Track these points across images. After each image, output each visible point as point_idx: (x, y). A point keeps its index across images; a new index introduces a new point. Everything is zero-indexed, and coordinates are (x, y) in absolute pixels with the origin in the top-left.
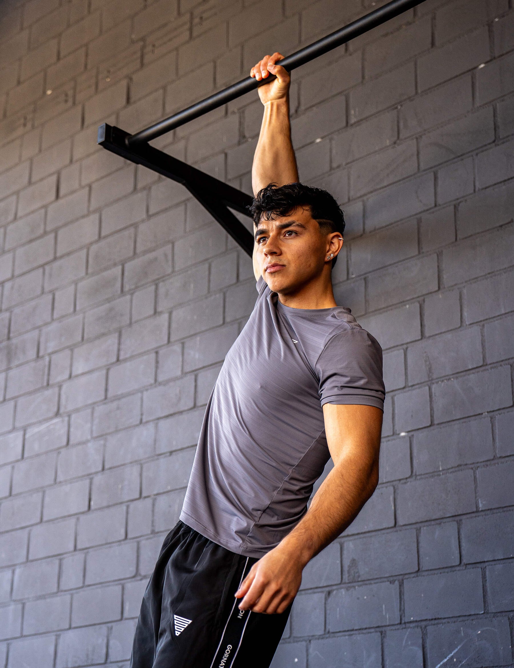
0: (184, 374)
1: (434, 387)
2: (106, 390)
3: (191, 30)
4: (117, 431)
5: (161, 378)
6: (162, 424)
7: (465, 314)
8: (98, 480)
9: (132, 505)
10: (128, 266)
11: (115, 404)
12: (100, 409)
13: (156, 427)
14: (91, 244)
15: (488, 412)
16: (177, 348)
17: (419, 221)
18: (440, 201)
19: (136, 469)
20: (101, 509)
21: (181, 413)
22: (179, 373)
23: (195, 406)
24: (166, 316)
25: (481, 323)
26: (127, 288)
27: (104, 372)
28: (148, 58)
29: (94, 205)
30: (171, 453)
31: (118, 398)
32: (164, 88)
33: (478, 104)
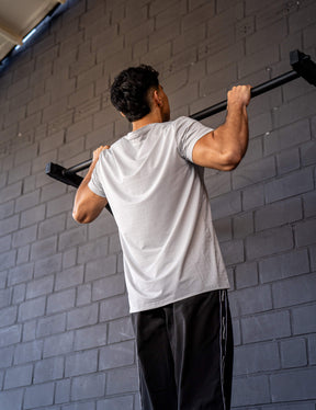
0: (92, 302)
1: (242, 321)
2: (46, 309)
3: (101, 105)
4: (51, 335)
5: (78, 304)
6: (78, 332)
7: (261, 276)
8: (38, 364)
9: (58, 383)
10: (61, 236)
11: (50, 319)
12: (42, 321)
13: (75, 334)
14: (40, 222)
15: (276, 339)
16: (89, 286)
17: (232, 219)
18: (245, 209)
19: (62, 360)
20: (39, 384)
21: (90, 326)
22: (89, 302)
23: (98, 323)
24: (82, 267)
25: (271, 283)
26: (60, 249)
27: (44, 298)
28: (76, 119)
29: (42, 200)
30: (83, 351)
31: (53, 314)
32: (85, 136)
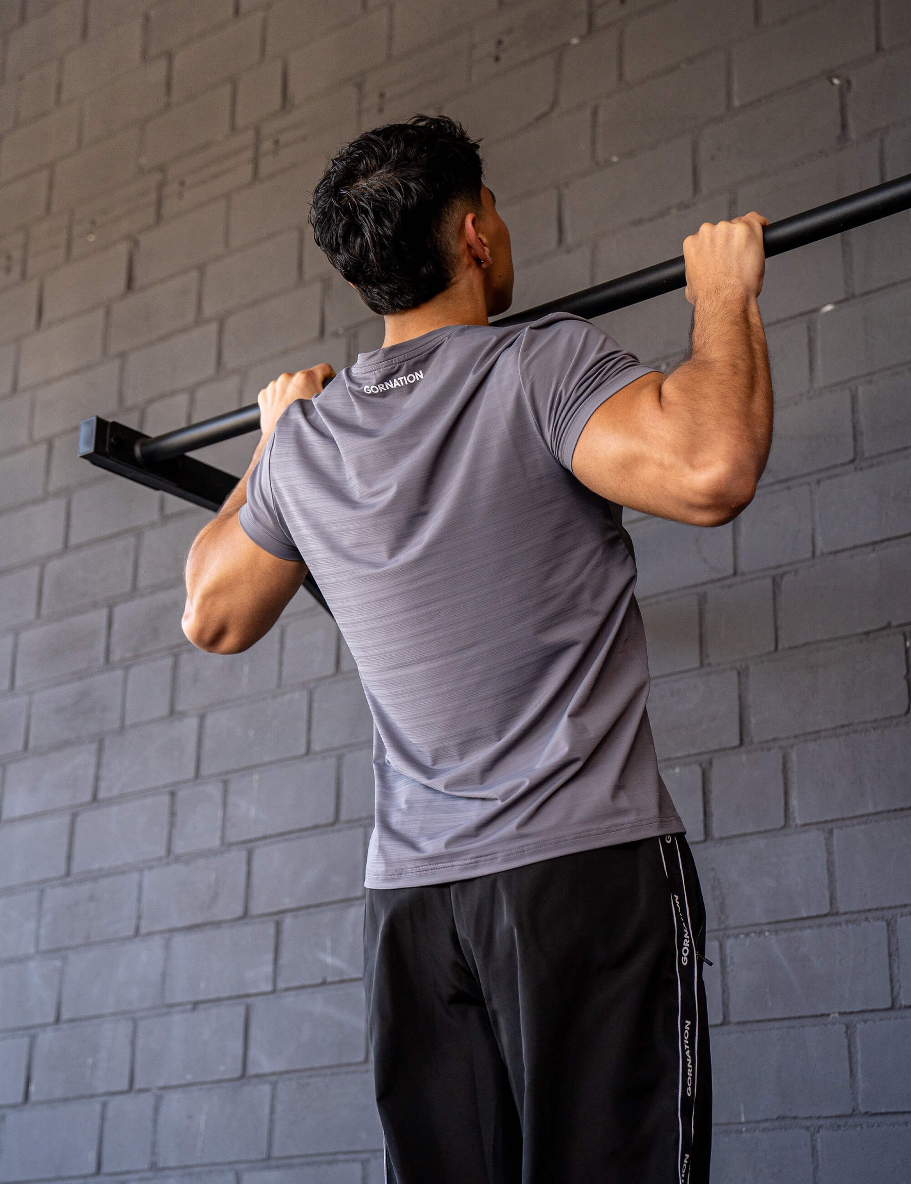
0: (226, 846)
1: (729, 943)
2: (69, 858)
3: (256, 162)
4: (88, 944)
5: (180, 847)
6: (179, 940)
7: (794, 802)
8: (46, 1039)
9: (114, 1103)
10: (120, 611)
11: (85, 889)
12: (57, 895)
13: (168, 946)
14: (50, 557)
15: (840, 1013)
16: (214, 790)
17: (703, 600)
18: (743, 566)
19: (124, 1029)
20: (50, 1102)
21: (217, 924)
22: (216, 843)
23: (246, 915)
24: (192, 723)
25: (827, 827)
26: (116, 656)
27: (66, 819)
28: (169, 207)
29: (57, 481)
30: (196, 1005)
31: (94, 876)
32: (201, 268)
33: (820, 382)
